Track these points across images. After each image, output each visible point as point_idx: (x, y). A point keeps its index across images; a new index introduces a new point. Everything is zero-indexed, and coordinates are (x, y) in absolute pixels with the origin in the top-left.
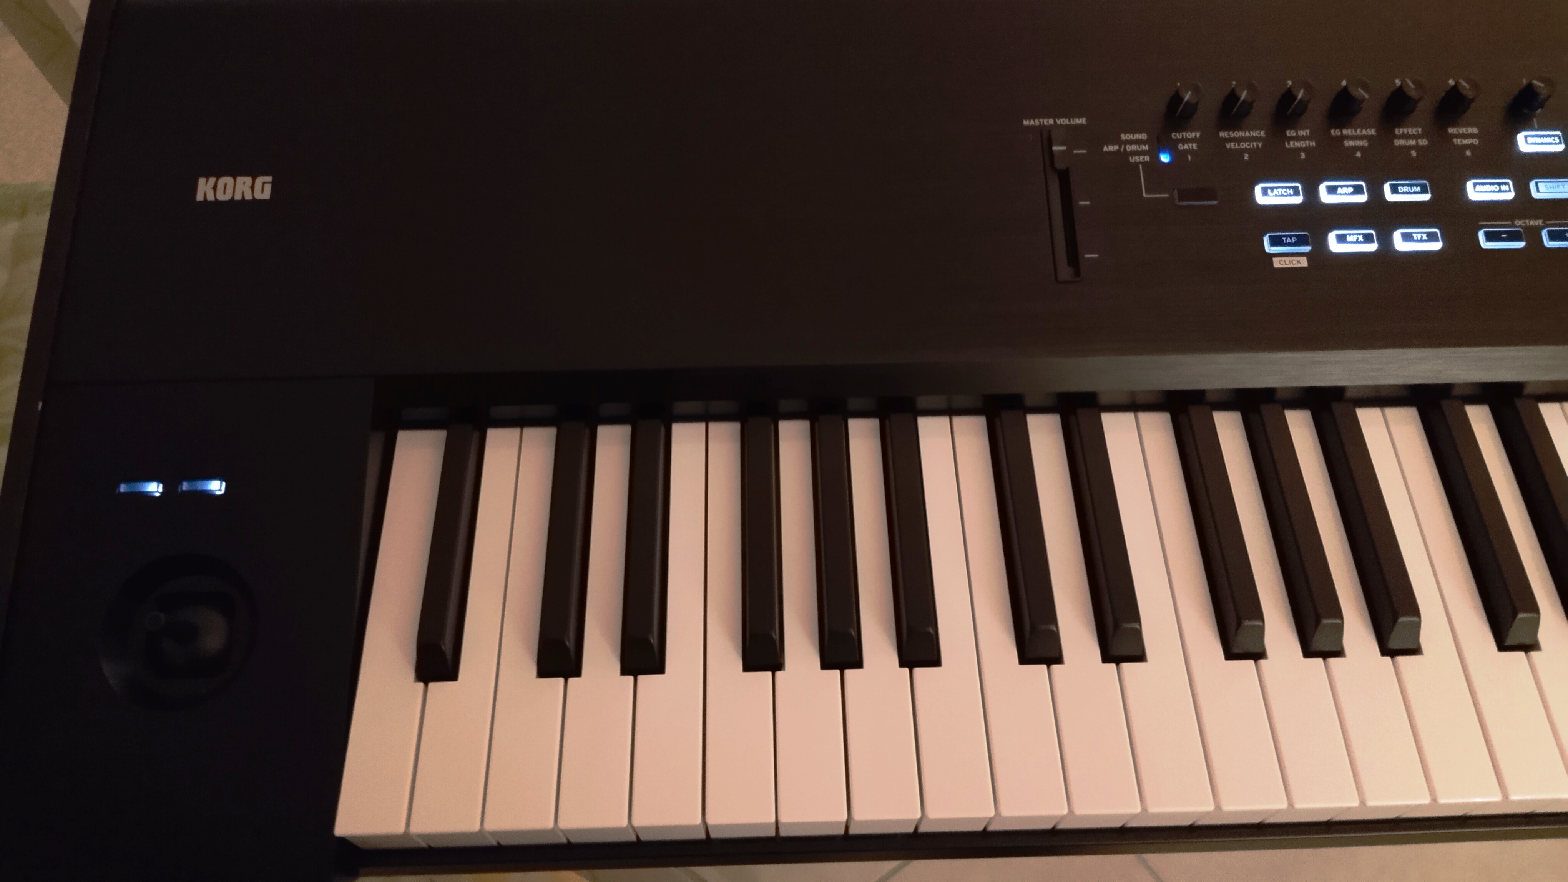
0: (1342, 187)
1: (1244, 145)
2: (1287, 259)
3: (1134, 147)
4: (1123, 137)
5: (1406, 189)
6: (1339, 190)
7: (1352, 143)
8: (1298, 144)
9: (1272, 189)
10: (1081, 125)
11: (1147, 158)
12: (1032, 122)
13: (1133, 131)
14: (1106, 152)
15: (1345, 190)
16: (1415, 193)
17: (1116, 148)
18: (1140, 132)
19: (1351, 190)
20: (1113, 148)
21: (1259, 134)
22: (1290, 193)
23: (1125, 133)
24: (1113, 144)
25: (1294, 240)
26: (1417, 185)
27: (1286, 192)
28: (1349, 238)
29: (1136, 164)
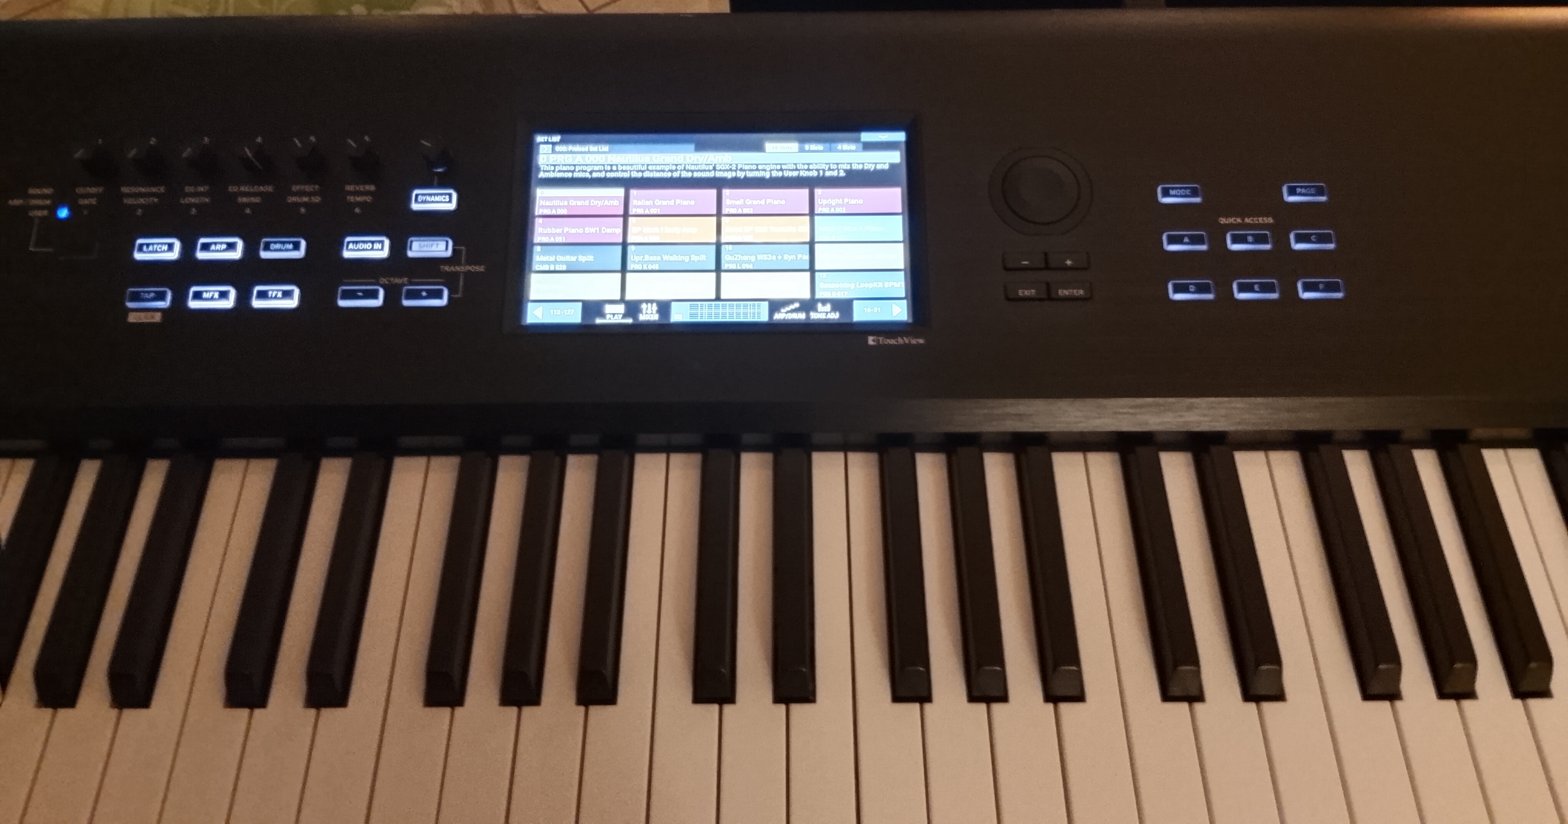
0: (216, 244)
1: (141, 201)
2: (142, 314)
3: (37, 202)
5: (278, 246)
6: (213, 247)
7: (245, 200)
8: (193, 200)
9: (148, 245)
11: (45, 213)
13: (39, 186)
14: (9, 206)
15: (218, 247)
16: (287, 250)
17: (20, 202)
18: (49, 187)
19: (224, 246)
20: (17, 202)
21: (159, 190)
22: (164, 249)
23: (34, 188)
24: (19, 198)
25: (152, 295)
26: (289, 243)
27: (160, 248)
28: (205, 295)
29: (34, 219)
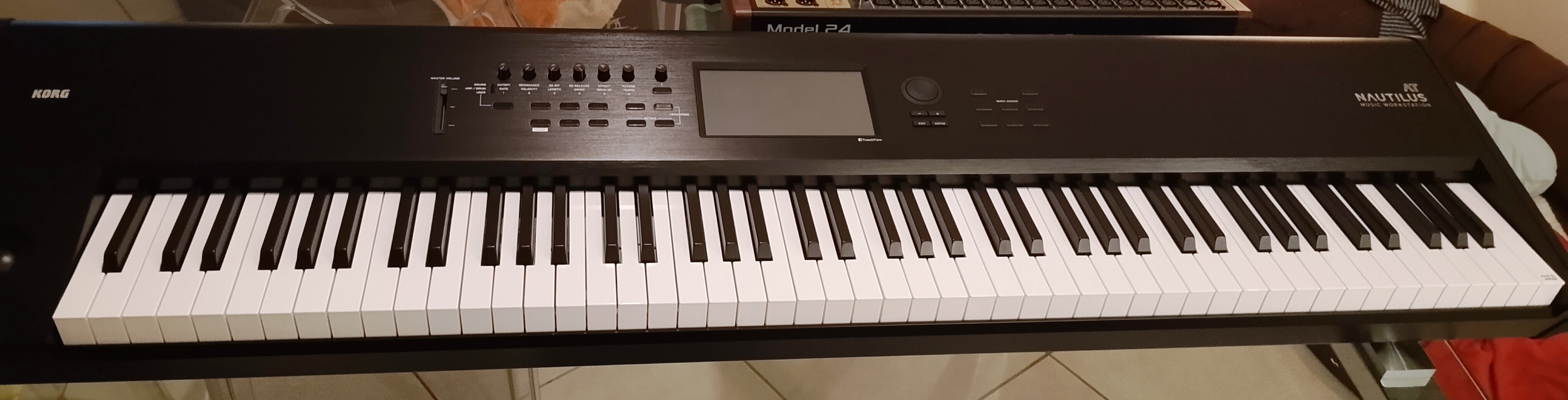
1: (529, 89)
3: (479, 88)
4: (475, 85)
7: (577, 90)
8: (553, 89)
10: (457, 80)
11: (484, 92)
12: (435, 78)
14: (467, 90)
17: (471, 88)
18: (483, 83)
21: (537, 85)
23: (476, 83)
24: (470, 87)
29: (479, 94)
